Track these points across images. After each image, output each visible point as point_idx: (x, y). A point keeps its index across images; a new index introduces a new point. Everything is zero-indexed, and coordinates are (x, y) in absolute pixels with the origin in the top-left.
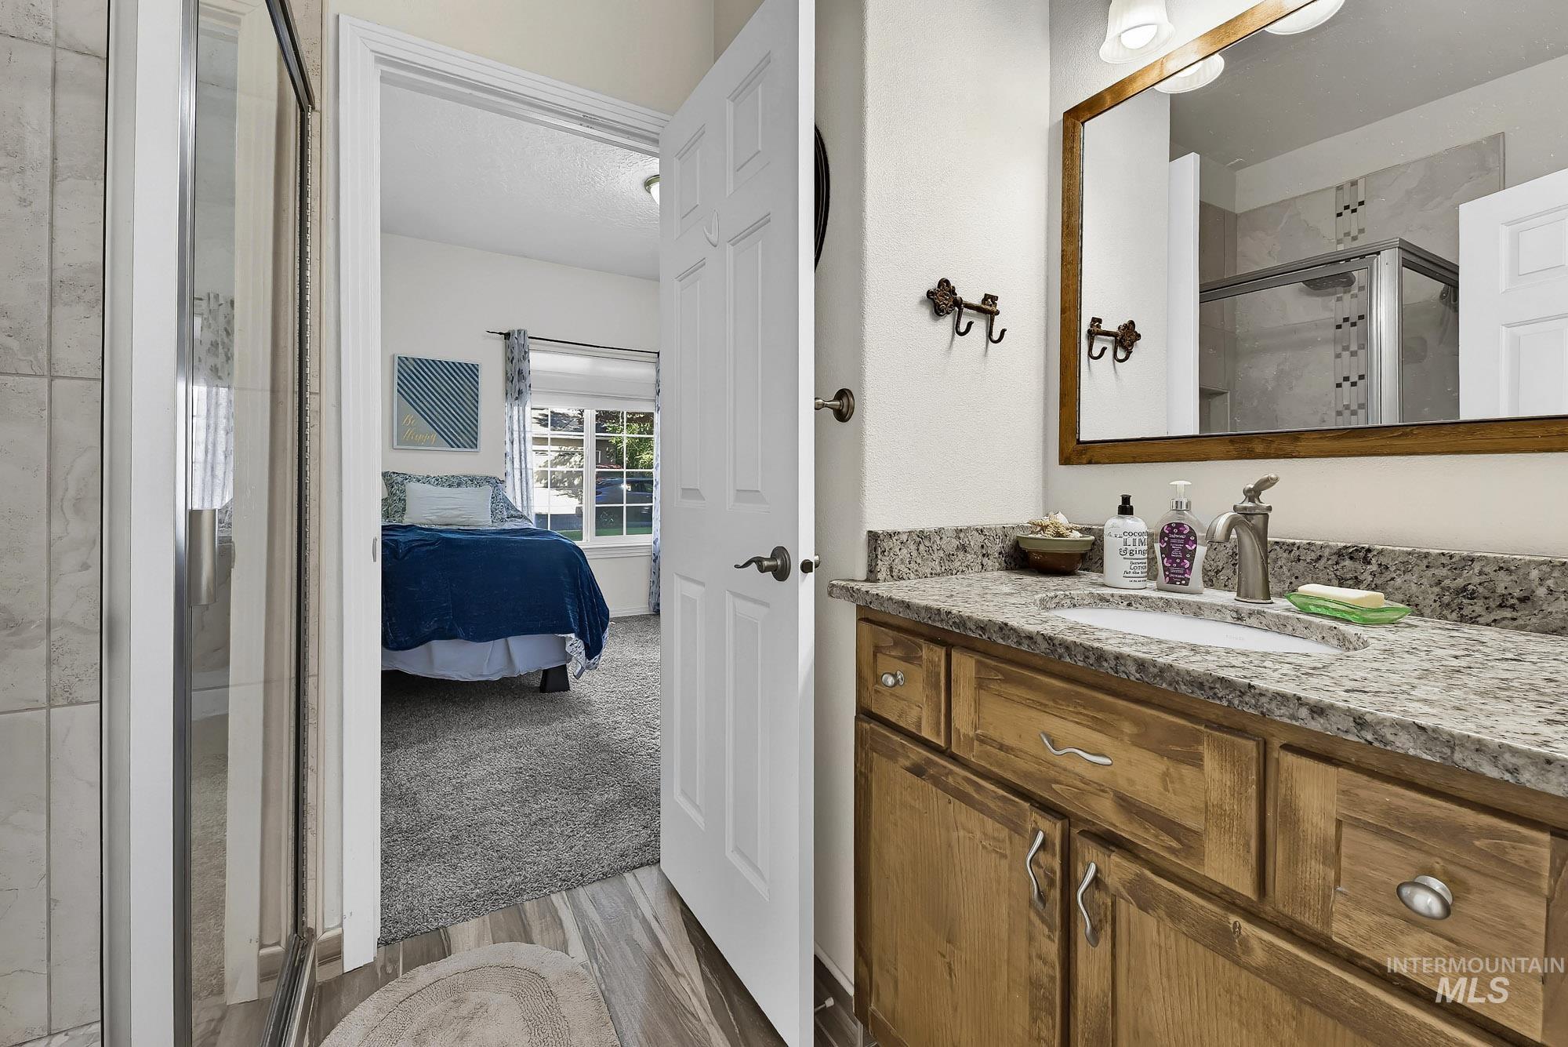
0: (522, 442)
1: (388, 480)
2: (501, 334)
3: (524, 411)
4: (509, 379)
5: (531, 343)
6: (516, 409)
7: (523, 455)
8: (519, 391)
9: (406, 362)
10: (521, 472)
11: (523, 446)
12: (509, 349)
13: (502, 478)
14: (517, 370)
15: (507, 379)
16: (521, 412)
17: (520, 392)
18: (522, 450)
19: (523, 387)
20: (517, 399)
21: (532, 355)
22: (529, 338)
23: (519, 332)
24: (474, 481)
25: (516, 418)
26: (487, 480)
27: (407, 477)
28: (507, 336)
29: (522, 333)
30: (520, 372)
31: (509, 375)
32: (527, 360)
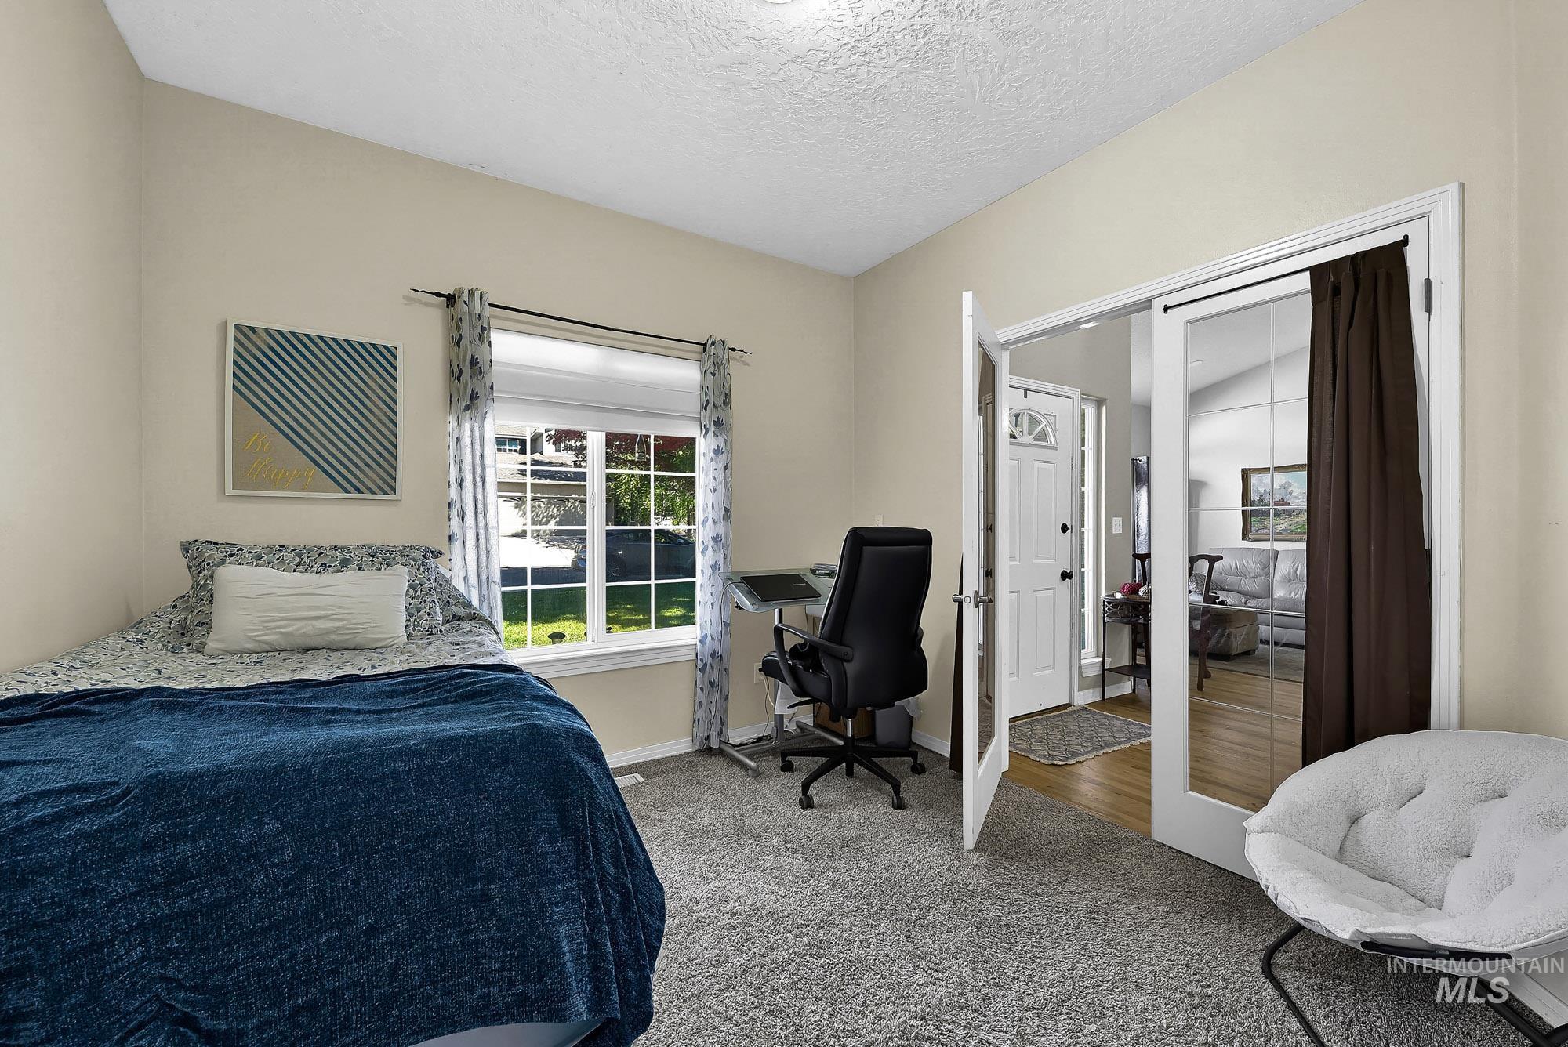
0: (479, 484)
1: (193, 558)
2: (438, 295)
3: (481, 428)
4: (454, 374)
5: (495, 317)
6: (467, 426)
7: (480, 509)
8: (472, 396)
9: (251, 334)
10: (477, 535)
11: (480, 490)
12: (455, 323)
13: (442, 546)
14: (469, 357)
15: (452, 373)
16: (476, 429)
17: (474, 396)
18: (480, 497)
19: (479, 389)
20: (468, 408)
21: (495, 336)
22: (491, 305)
23: (471, 293)
24: (378, 557)
25: (467, 441)
26: (406, 554)
27: (234, 553)
28: (451, 299)
29: (477, 294)
30: (474, 362)
31: (455, 368)
32: (486, 343)
